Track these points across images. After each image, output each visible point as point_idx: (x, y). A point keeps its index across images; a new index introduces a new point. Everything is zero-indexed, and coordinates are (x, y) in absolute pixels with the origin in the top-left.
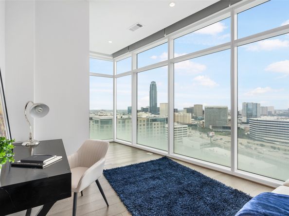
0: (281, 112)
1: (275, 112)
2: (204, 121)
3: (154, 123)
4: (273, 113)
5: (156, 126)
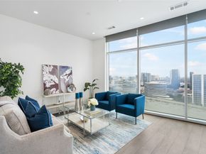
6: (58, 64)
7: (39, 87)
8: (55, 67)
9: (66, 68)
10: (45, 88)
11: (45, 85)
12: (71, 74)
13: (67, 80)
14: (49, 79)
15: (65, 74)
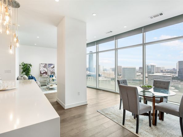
0: (169, 71)
1: (165, 70)
2: (122, 76)
3: (89, 77)
4: (164, 71)
5: (90, 79)
6: (47, 63)
7: (38, 73)
8: (46, 64)
9: (51, 64)
10: (41, 73)
11: (41, 72)
12: (54, 67)
13: (51, 70)
14: (43, 70)
15: (50, 67)
